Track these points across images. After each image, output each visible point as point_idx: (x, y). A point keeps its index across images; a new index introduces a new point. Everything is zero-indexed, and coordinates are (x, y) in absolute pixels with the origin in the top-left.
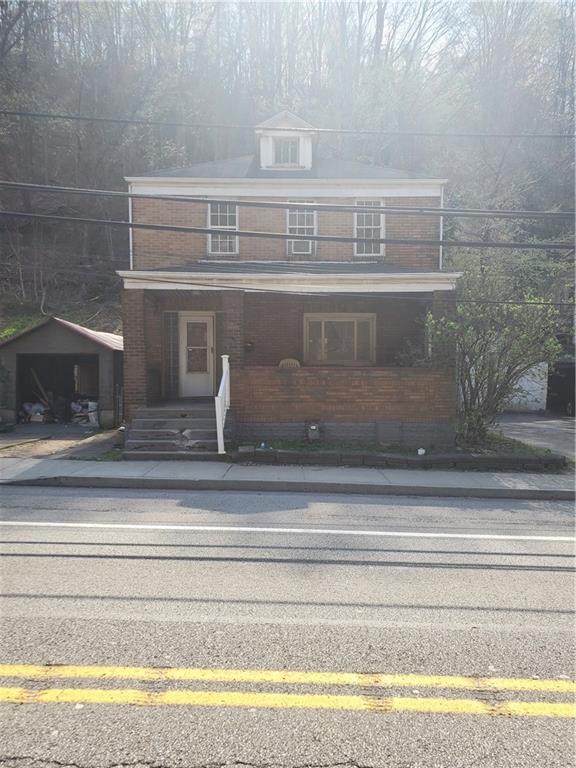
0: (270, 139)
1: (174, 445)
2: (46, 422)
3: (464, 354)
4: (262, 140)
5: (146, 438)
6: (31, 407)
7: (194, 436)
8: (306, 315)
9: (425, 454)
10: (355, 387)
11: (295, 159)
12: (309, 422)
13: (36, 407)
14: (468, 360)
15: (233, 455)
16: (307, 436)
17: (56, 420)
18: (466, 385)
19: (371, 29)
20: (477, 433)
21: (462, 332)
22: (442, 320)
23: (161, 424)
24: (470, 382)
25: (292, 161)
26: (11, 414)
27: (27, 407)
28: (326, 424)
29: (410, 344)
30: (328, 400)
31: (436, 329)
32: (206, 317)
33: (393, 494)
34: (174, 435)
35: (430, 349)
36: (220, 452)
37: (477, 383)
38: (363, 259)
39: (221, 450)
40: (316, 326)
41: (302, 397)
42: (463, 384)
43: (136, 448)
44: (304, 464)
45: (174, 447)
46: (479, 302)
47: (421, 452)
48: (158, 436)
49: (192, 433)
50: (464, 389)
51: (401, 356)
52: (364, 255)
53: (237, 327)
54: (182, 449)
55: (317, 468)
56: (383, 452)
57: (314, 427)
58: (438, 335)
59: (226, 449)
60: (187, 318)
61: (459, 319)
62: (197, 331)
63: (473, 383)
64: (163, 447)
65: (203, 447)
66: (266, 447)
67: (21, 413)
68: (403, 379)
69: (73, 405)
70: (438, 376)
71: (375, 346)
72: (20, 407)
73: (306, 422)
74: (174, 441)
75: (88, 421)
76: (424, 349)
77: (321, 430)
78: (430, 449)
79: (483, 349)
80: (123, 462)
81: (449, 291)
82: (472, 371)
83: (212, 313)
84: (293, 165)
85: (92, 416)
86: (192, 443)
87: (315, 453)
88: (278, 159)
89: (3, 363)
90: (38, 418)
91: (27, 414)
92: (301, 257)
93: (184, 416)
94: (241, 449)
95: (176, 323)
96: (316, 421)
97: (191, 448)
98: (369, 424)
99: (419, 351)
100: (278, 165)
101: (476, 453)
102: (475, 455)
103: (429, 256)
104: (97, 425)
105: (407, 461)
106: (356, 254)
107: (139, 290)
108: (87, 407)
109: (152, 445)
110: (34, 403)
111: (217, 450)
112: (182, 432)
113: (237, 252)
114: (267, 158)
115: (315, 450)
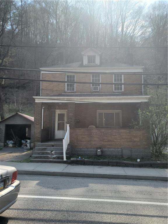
0: (86, 56)
1: (48, 157)
2: (13, 147)
3: (153, 124)
4: (84, 56)
5: (39, 154)
6: (9, 141)
7: (56, 153)
8: (97, 111)
9: (140, 161)
10: (114, 136)
11: (94, 62)
12: (98, 148)
13: (10, 142)
14: (154, 126)
15: (69, 161)
16: (97, 154)
17: (16, 146)
18: (154, 135)
19: (120, 29)
20: (159, 153)
21: (152, 116)
22: (144, 112)
23: (45, 149)
24: (155, 134)
25: (93, 63)
26: (2, 144)
27: (7, 141)
28: (103, 149)
29: (133, 121)
30: (104, 140)
31: (142, 115)
32: (64, 112)
33: (127, 179)
34: (49, 153)
35: (141, 122)
36: (64, 160)
37: (158, 134)
38: (116, 92)
39: (65, 159)
40: (101, 114)
41: (95, 139)
42: (153, 135)
43: (35, 158)
44: (94, 165)
45: (48, 158)
46: (157, 106)
47: (139, 160)
48: (43, 153)
49: (55, 152)
50: (153, 137)
51: (130, 125)
52: (117, 91)
53: (72, 115)
54: (51, 158)
55: (99, 167)
56: (124, 160)
57: (99, 151)
58: (143, 117)
59: (66, 159)
60: (58, 112)
61: (150, 112)
62: (61, 116)
63: (157, 134)
64: (45, 157)
65: (58, 158)
66: (81, 158)
67: (6, 144)
68: (131, 133)
69: (23, 141)
70: (144, 132)
71: (121, 121)
72: (5, 142)
73: (96, 148)
74: (48, 156)
75: (27, 146)
76: (138, 122)
77: (102, 151)
78: (142, 159)
79: (159, 122)
80: (30, 163)
81: (146, 102)
82: (156, 131)
83: (66, 110)
84: (94, 64)
85: (28, 145)
86: (55, 156)
87: (99, 161)
88: (89, 62)
89: (1, 127)
90: (11, 145)
91: (7, 144)
92: (95, 92)
93: (53, 146)
94: (72, 159)
95: (55, 113)
96: (100, 148)
97: (54, 158)
98: (119, 150)
99: (136, 123)
100: (89, 64)
101: (159, 161)
102: (159, 162)
103: (138, 91)
104: (29, 148)
105: (133, 164)
106: (114, 91)
107: (40, 103)
108: (27, 142)
109: (41, 157)
110: (10, 140)
111: (63, 159)
112: (52, 152)
113: (75, 91)
114: (85, 62)
115: (100, 160)
